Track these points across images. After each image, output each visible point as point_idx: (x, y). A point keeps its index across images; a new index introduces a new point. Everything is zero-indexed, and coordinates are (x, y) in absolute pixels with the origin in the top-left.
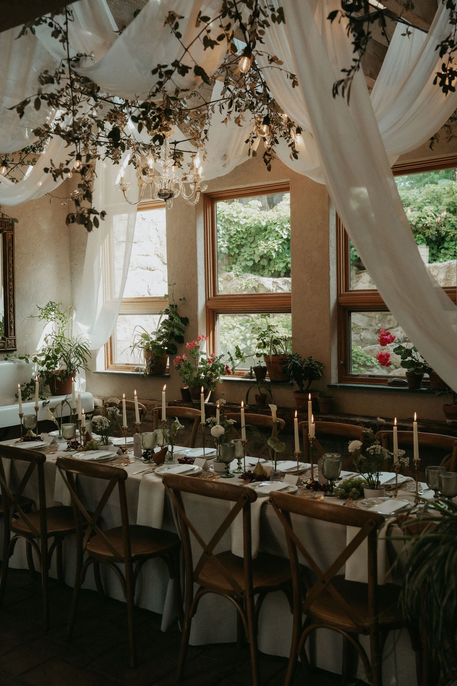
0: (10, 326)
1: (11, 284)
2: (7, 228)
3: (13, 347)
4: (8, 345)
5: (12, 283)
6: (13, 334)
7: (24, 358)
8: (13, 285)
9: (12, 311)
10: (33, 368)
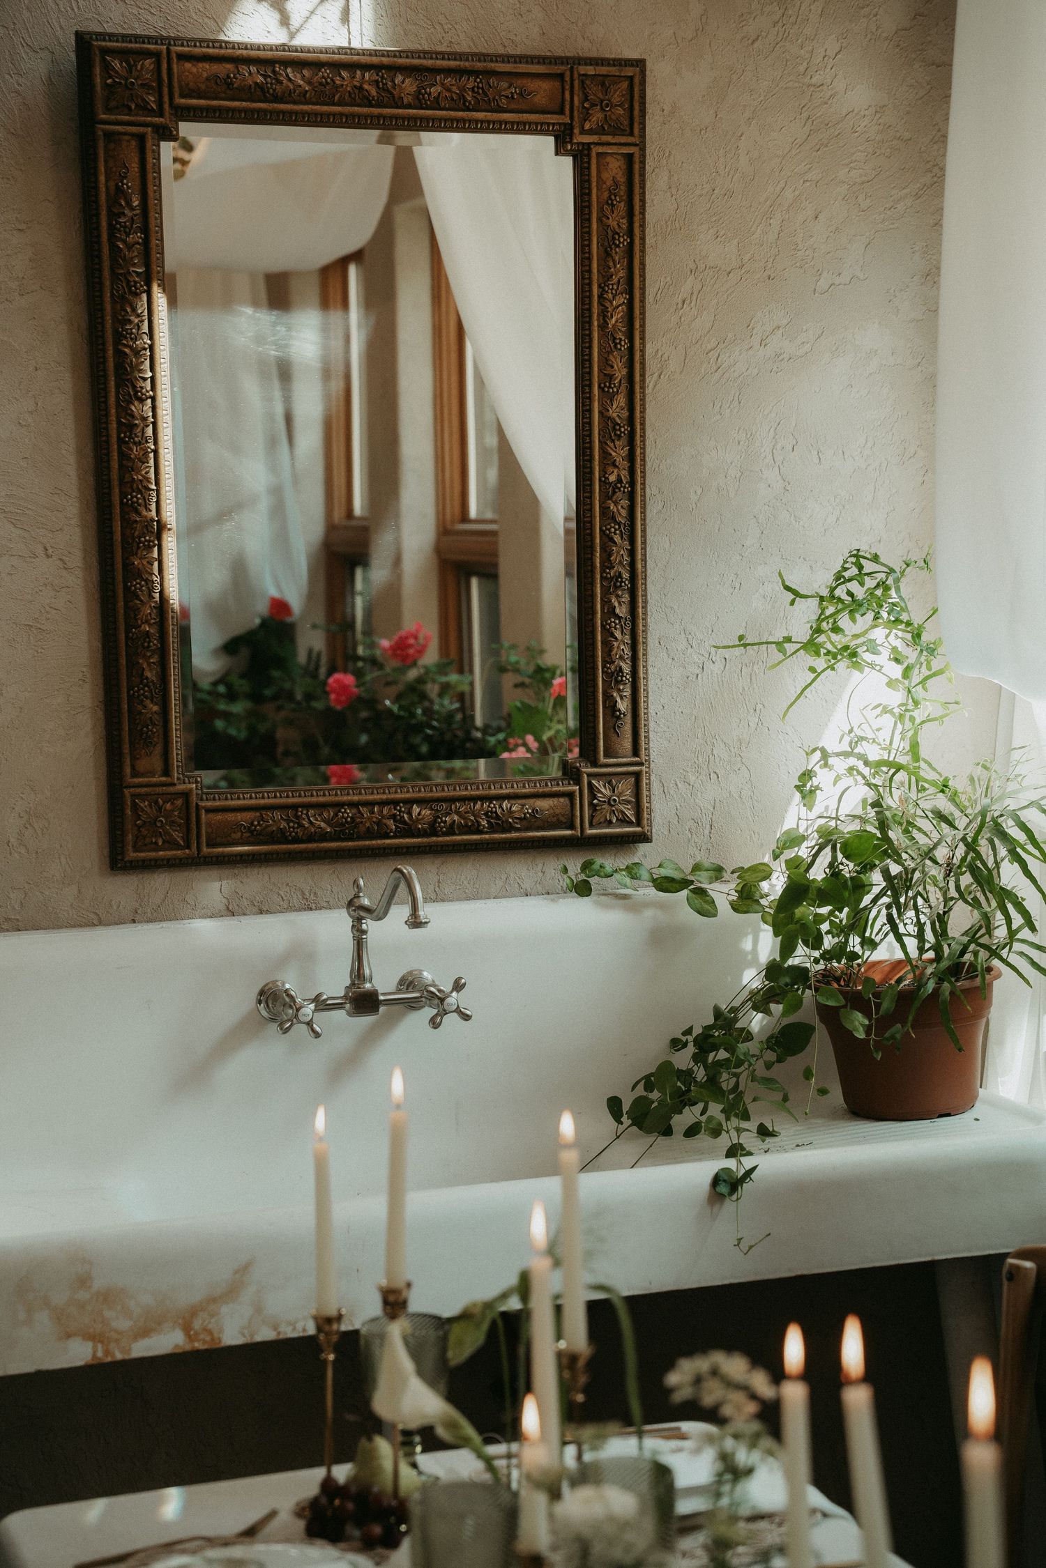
0: (608, 697)
1: (619, 453)
2: (597, 116)
3: (624, 821)
4: (593, 807)
5: (624, 452)
6: (627, 744)
7: (684, 883)
8: (631, 457)
9: (622, 611)
10: (747, 945)
